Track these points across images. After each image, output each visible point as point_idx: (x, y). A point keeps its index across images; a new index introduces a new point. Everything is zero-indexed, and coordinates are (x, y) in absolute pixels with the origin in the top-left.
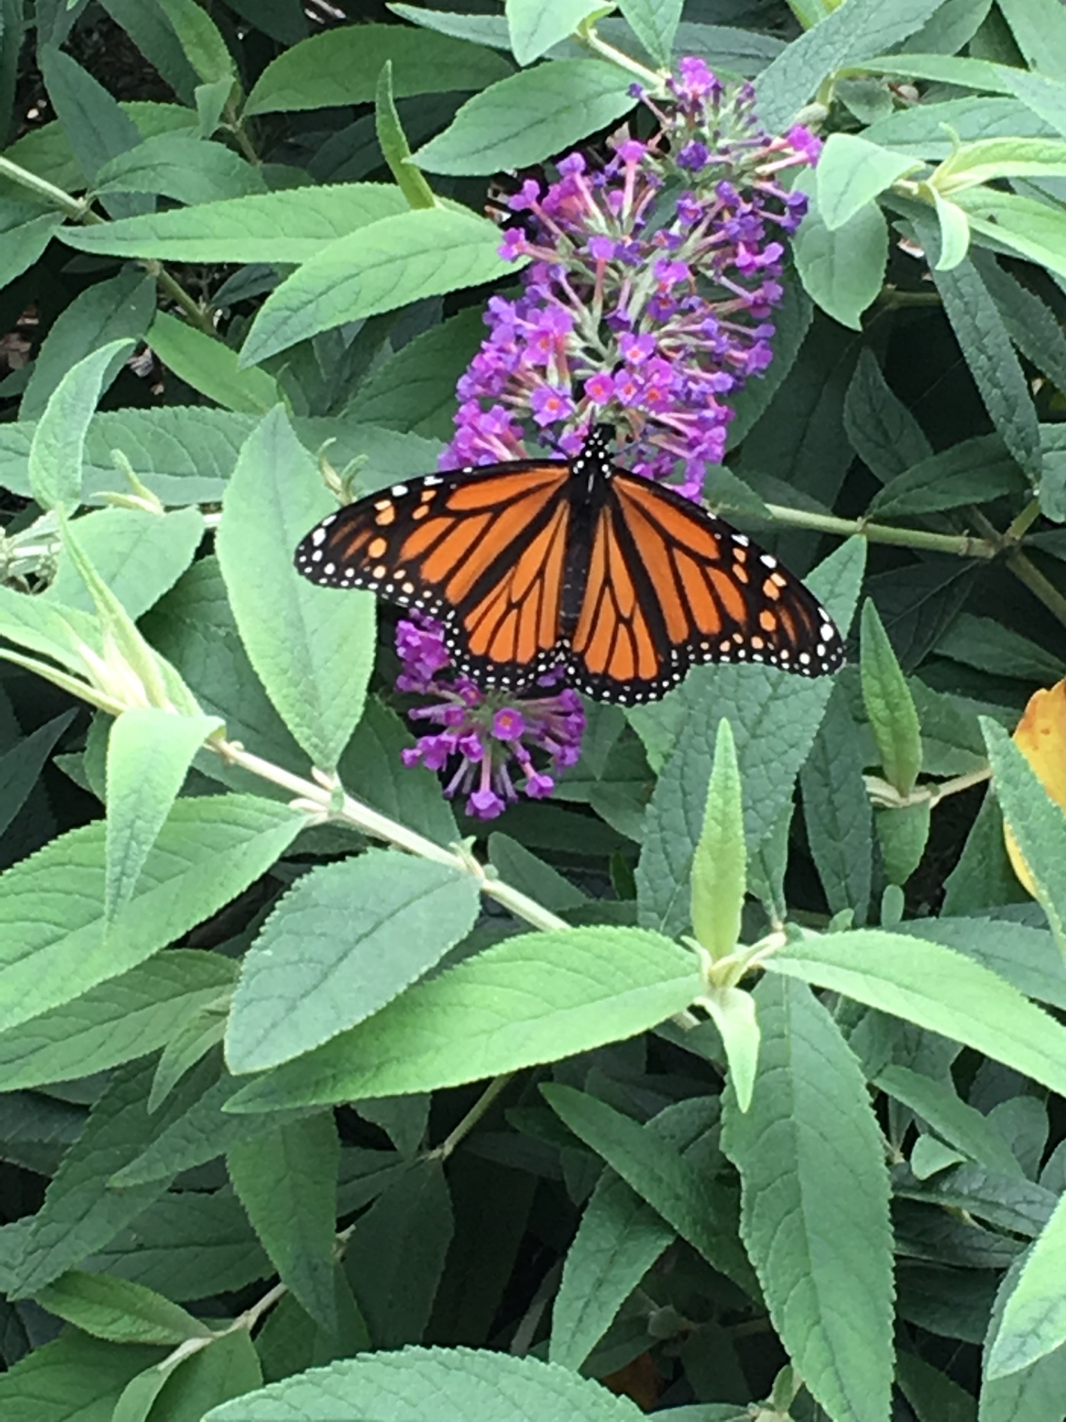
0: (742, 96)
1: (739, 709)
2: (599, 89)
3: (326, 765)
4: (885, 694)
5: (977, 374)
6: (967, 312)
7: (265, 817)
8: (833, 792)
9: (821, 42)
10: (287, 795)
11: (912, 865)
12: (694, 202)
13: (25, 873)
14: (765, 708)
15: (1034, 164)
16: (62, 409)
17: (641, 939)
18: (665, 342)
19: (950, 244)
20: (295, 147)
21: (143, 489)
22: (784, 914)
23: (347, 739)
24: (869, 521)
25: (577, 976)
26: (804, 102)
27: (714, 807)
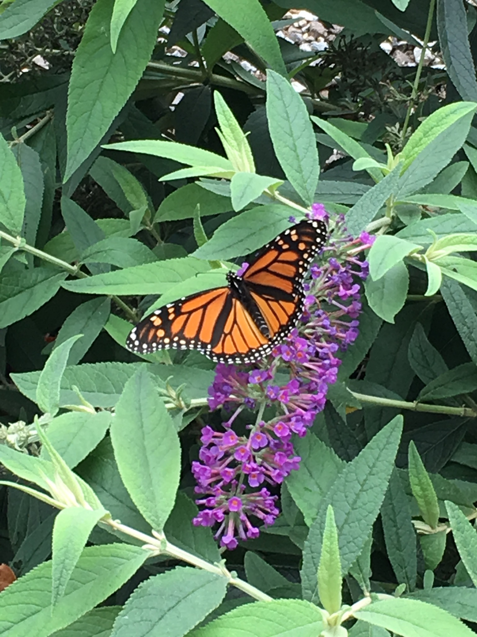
0: (339, 220)
1: (346, 497)
2: (280, 217)
3: (158, 529)
4: (420, 484)
5: (462, 335)
6: (457, 308)
7: (131, 553)
8: (399, 529)
9: (378, 193)
10: (142, 543)
11: (439, 560)
12: (318, 268)
13: (23, 582)
14: (358, 495)
15: (471, 245)
16: (51, 367)
17: (300, 604)
18: (307, 331)
19: (432, 284)
20: (182, 234)
21: (87, 403)
22: (370, 589)
23: (167, 517)
24: (419, 402)
25: (271, 622)
26: (370, 220)
27: (326, 545)
